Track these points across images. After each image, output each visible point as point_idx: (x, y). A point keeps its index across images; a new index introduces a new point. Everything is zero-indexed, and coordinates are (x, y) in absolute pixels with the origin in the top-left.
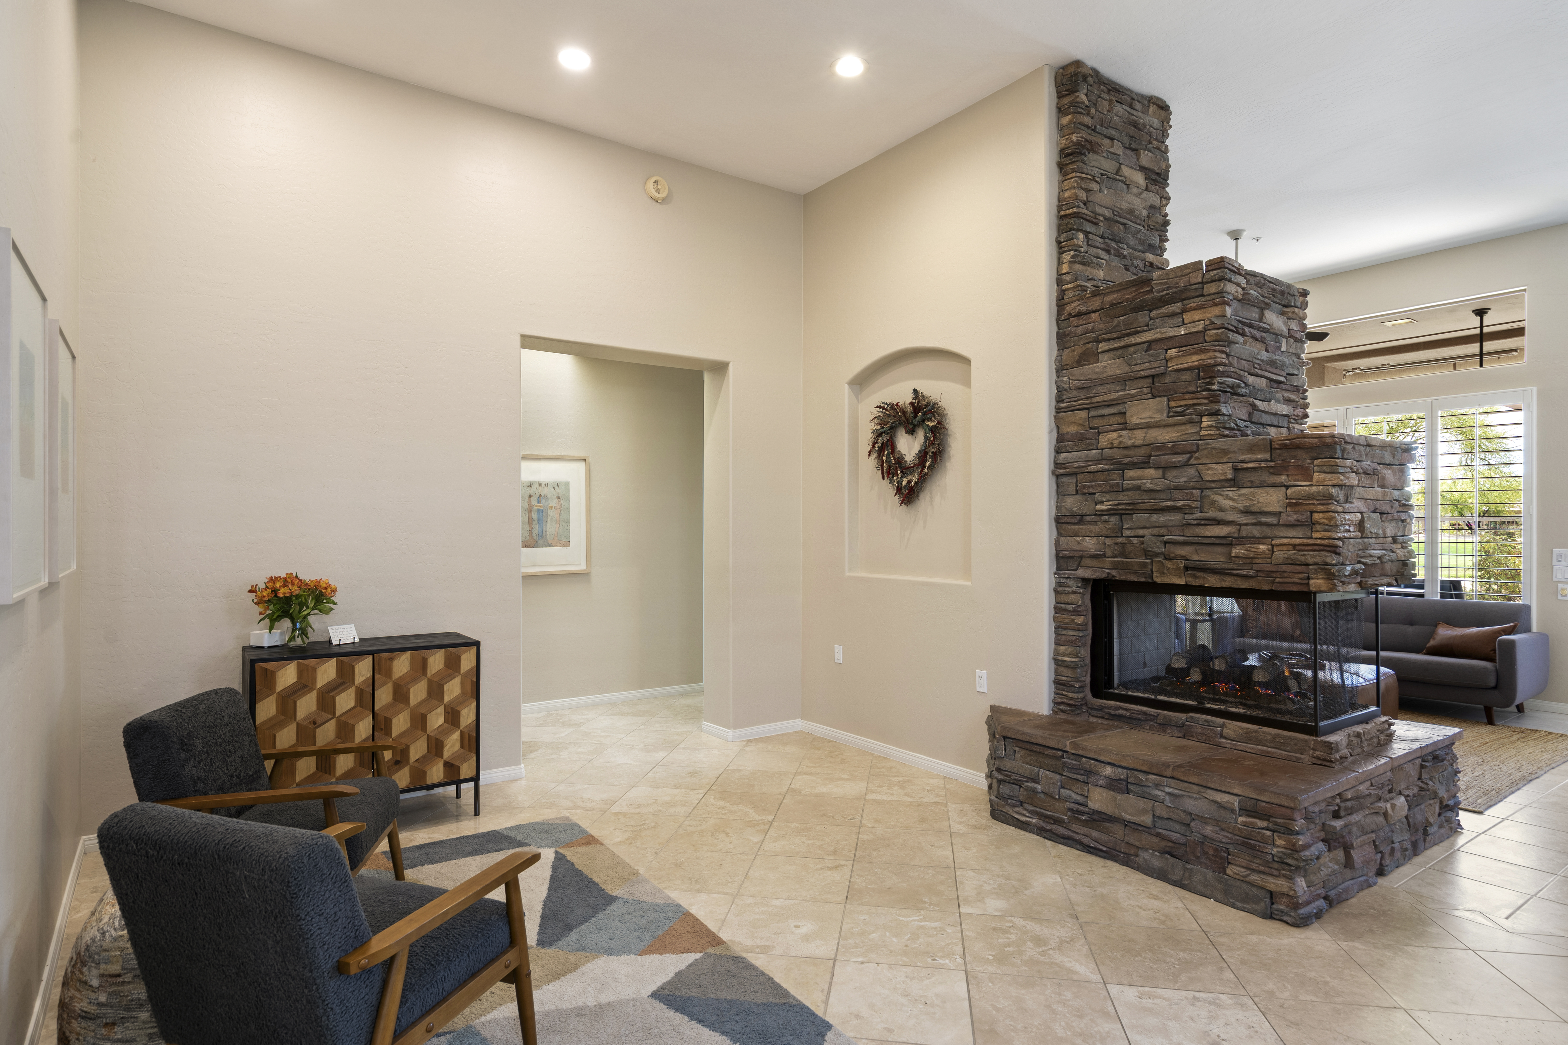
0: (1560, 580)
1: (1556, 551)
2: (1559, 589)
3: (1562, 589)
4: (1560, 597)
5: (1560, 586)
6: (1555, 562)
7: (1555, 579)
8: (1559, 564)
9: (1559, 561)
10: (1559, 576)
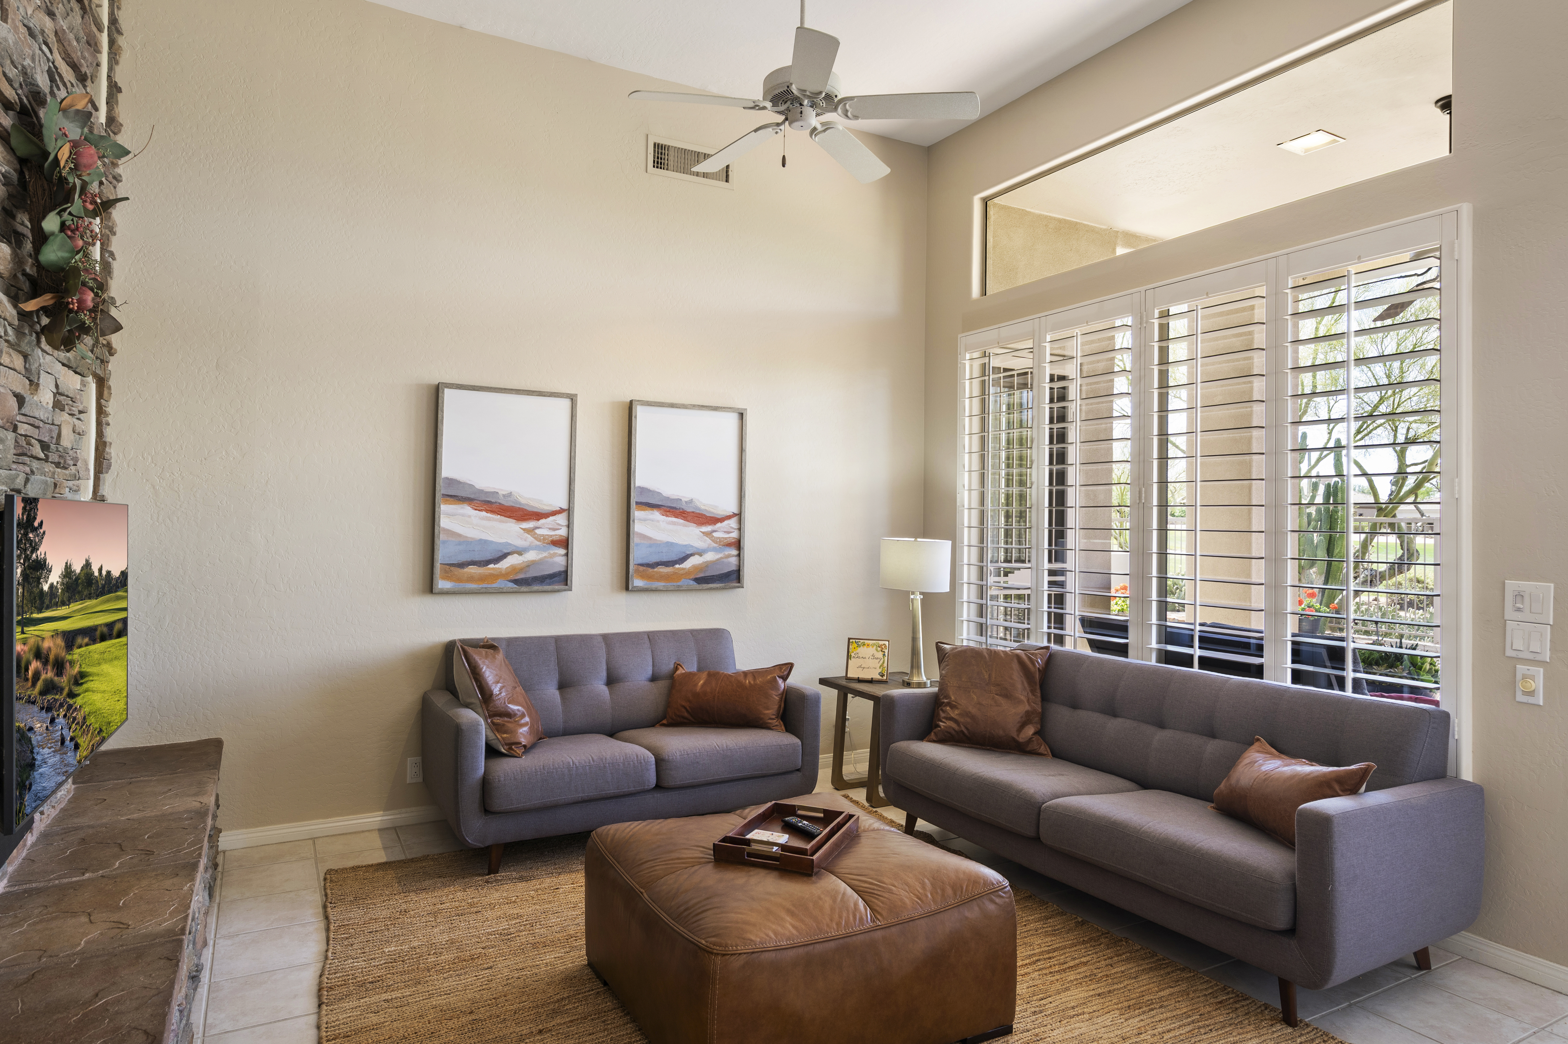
0: (1521, 655)
1: (1512, 585)
2: (1519, 676)
3: (1524, 677)
4: (1520, 697)
5: (1521, 668)
6: (1509, 613)
7: (1509, 653)
8: (1519, 616)
9: (1519, 610)
10: (1518, 644)
